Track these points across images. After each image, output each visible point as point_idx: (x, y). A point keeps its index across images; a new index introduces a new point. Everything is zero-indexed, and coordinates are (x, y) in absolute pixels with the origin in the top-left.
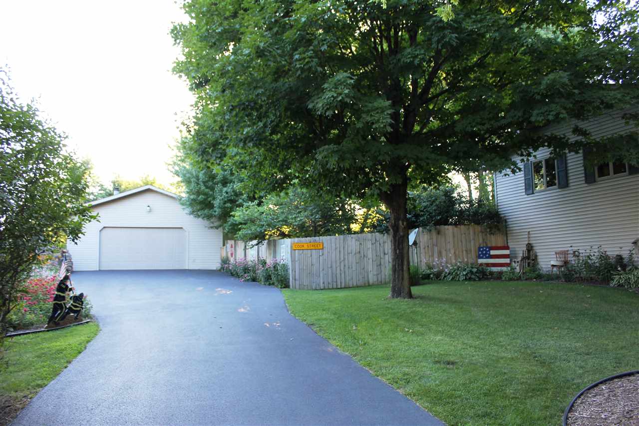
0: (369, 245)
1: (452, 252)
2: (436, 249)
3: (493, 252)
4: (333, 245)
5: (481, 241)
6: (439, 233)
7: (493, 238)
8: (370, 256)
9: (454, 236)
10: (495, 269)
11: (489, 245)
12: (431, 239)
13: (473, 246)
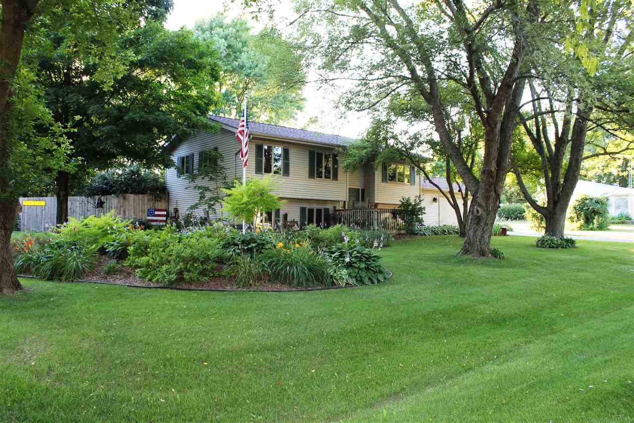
0: (78, 204)
1: (133, 211)
2: (122, 209)
3: (156, 213)
4: (53, 203)
5: (152, 205)
6: (124, 198)
7: (160, 204)
8: (78, 211)
9: (134, 202)
10: (155, 223)
11: (156, 208)
12: (119, 202)
13: (146, 208)
